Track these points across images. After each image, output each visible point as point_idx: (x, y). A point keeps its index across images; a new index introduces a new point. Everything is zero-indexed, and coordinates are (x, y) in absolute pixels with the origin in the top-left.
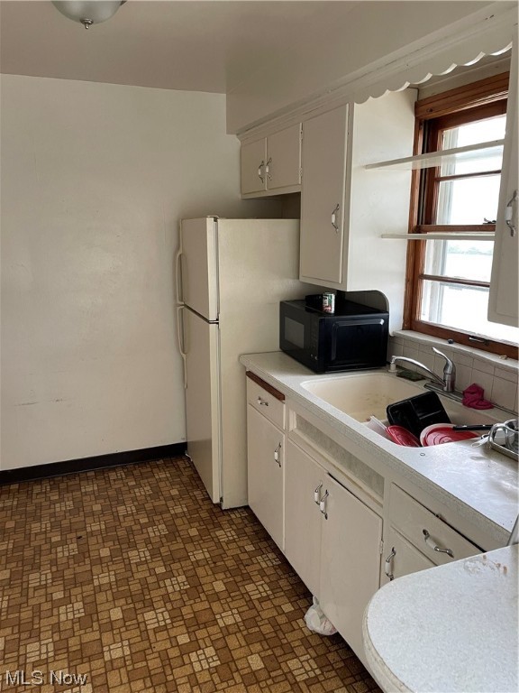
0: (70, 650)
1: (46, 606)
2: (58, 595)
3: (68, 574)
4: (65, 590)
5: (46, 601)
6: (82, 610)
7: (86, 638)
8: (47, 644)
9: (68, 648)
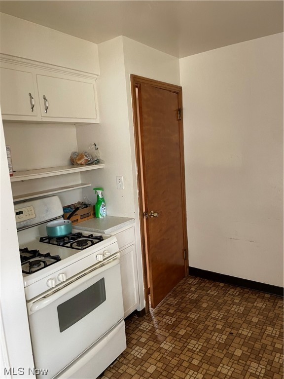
0: (206, 354)
1: (211, 328)
2: (219, 327)
3: (231, 320)
4: (223, 326)
5: (212, 326)
6: (224, 340)
7: (217, 354)
8: (199, 345)
9: (206, 352)
